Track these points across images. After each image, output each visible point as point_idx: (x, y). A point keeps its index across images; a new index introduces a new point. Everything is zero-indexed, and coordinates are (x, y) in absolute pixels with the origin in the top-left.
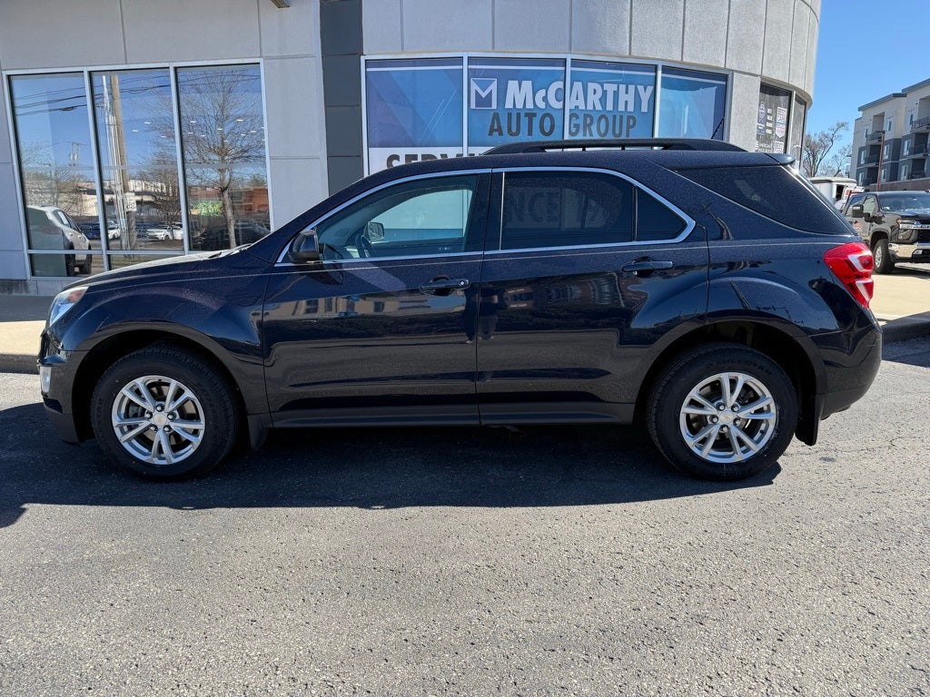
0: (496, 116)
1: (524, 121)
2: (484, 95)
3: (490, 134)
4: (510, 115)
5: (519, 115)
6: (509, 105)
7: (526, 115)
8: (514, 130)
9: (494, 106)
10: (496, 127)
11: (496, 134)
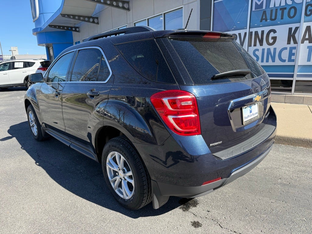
0: (265, 12)
1: (279, 12)
2: (259, 3)
3: (261, 21)
4: (272, 11)
5: (277, 10)
6: (272, 5)
7: (281, 9)
8: (273, 18)
9: (264, 8)
10: (264, 18)
11: (264, 21)
